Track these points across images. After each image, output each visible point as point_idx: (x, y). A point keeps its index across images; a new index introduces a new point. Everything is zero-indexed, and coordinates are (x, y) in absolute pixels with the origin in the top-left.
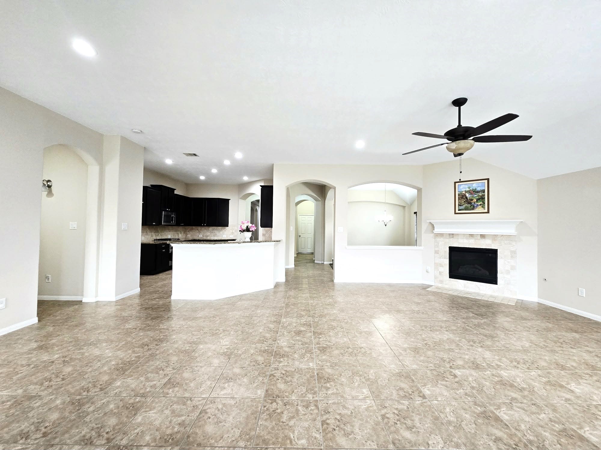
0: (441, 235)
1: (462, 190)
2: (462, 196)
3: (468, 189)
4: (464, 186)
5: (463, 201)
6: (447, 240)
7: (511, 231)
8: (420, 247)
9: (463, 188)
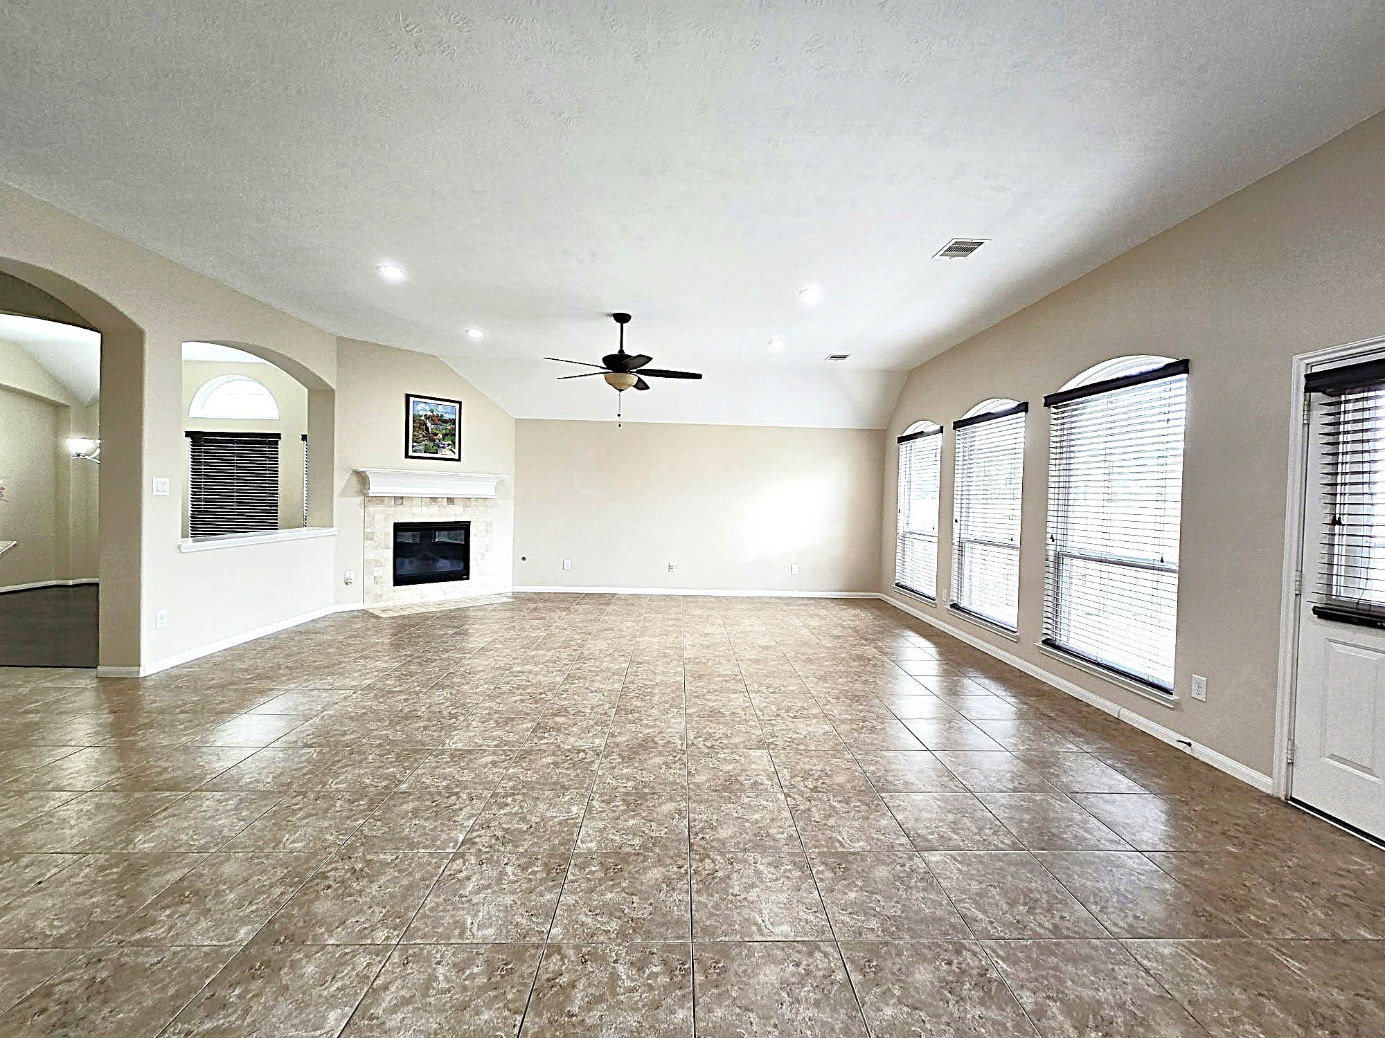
0: (380, 499)
1: (421, 413)
2: (420, 424)
3: (429, 413)
4: (423, 405)
5: (421, 434)
6: (391, 510)
7: (487, 489)
8: (331, 529)
9: (421, 409)
